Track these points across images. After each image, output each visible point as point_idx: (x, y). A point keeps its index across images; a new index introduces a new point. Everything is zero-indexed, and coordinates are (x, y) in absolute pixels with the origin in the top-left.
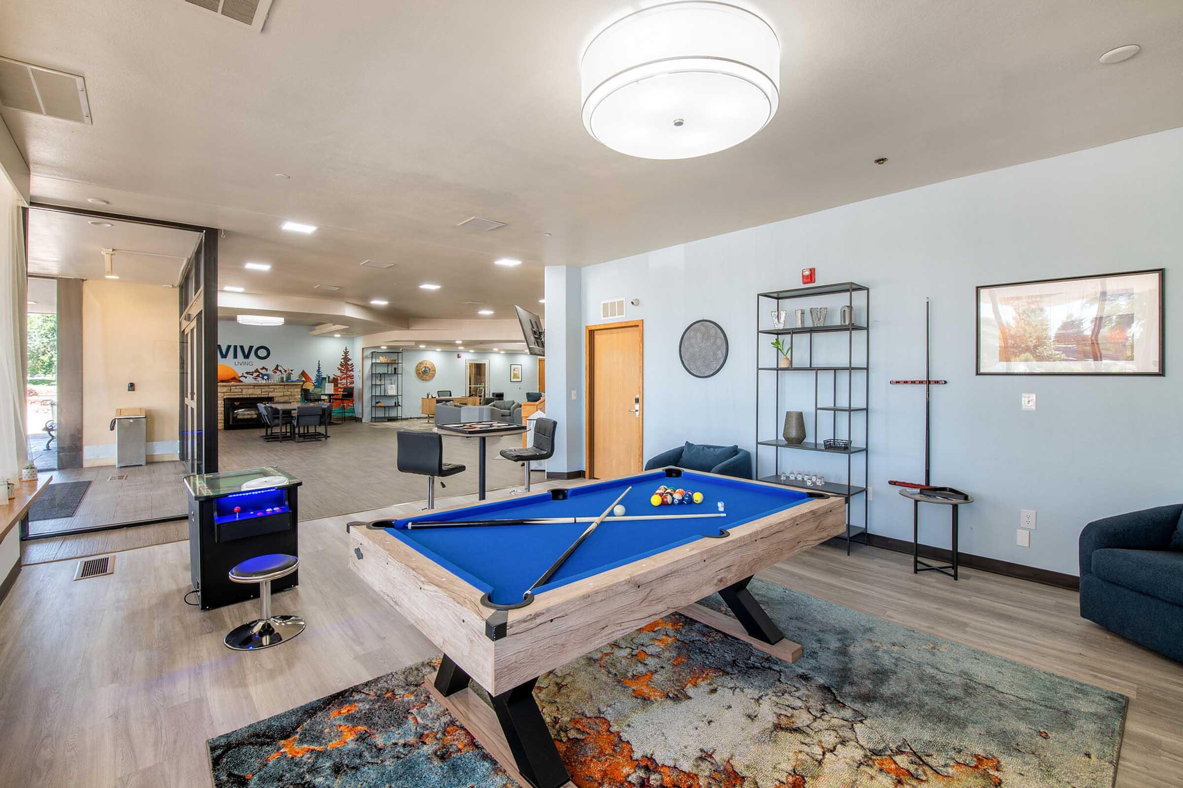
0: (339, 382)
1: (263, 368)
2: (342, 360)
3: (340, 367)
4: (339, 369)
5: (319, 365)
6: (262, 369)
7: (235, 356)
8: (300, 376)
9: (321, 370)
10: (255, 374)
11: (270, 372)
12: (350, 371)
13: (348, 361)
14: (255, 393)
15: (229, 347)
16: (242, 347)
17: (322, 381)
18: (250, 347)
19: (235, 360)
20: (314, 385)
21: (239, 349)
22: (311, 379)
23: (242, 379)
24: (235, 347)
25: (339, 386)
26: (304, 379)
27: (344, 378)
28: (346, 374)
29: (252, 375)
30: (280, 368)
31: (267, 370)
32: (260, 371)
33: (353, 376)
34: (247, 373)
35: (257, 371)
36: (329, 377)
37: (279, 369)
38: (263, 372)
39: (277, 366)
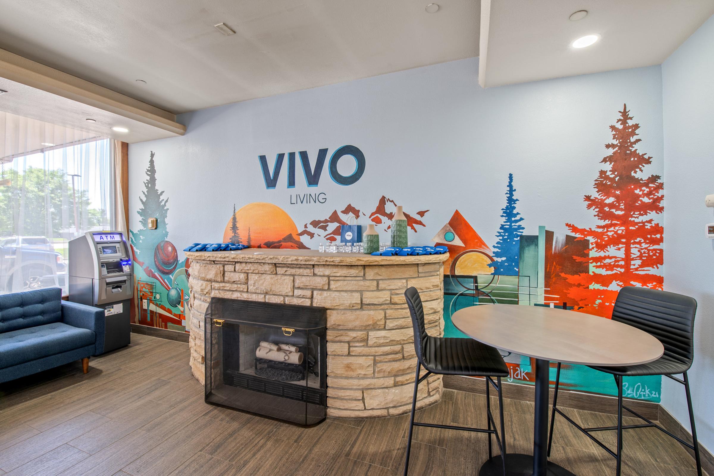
0: (593, 254)
1: (349, 209)
2: (608, 167)
3: (595, 194)
4: (591, 202)
5: (511, 190)
6: (345, 212)
7: (292, 183)
8: (445, 231)
9: (518, 208)
10: (332, 226)
11: (365, 221)
12: (645, 209)
13: (635, 167)
14: (277, 289)
15: (281, 157)
16: (304, 155)
17: (522, 249)
18: (321, 151)
19: (291, 189)
20: (493, 264)
21: (298, 161)
22: (481, 243)
23: (305, 239)
24: (292, 156)
25: (592, 269)
26: (458, 242)
27: (615, 241)
28: (624, 221)
29: (324, 228)
30: (389, 208)
31: (356, 213)
32: (344, 218)
33: (658, 229)
34: (315, 224)
35: (334, 217)
36: (549, 235)
37: (388, 211)
38: (349, 219)
39: (383, 201)
